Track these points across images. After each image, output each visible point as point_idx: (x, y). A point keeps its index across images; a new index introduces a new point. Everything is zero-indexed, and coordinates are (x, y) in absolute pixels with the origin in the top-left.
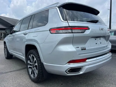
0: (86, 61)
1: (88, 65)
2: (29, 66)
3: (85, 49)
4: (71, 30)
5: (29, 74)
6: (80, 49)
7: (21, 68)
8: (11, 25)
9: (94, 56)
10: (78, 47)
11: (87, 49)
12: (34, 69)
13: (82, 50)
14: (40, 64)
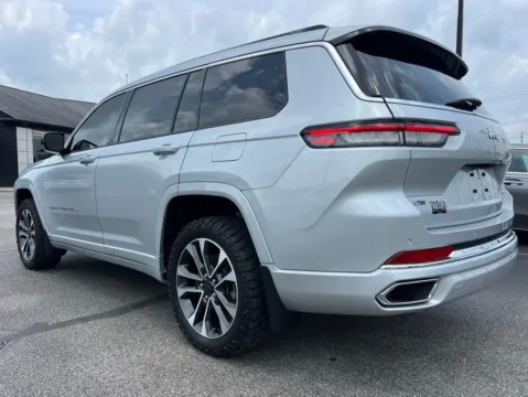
0: (451, 256)
1: (459, 272)
2: (181, 292)
3: (445, 212)
4: (401, 133)
5: (183, 326)
6: (428, 208)
7: (122, 305)
8: (8, 116)
9: (475, 237)
10: (423, 203)
11: (451, 212)
12: (212, 299)
13: (435, 212)
14: (250, 276)
